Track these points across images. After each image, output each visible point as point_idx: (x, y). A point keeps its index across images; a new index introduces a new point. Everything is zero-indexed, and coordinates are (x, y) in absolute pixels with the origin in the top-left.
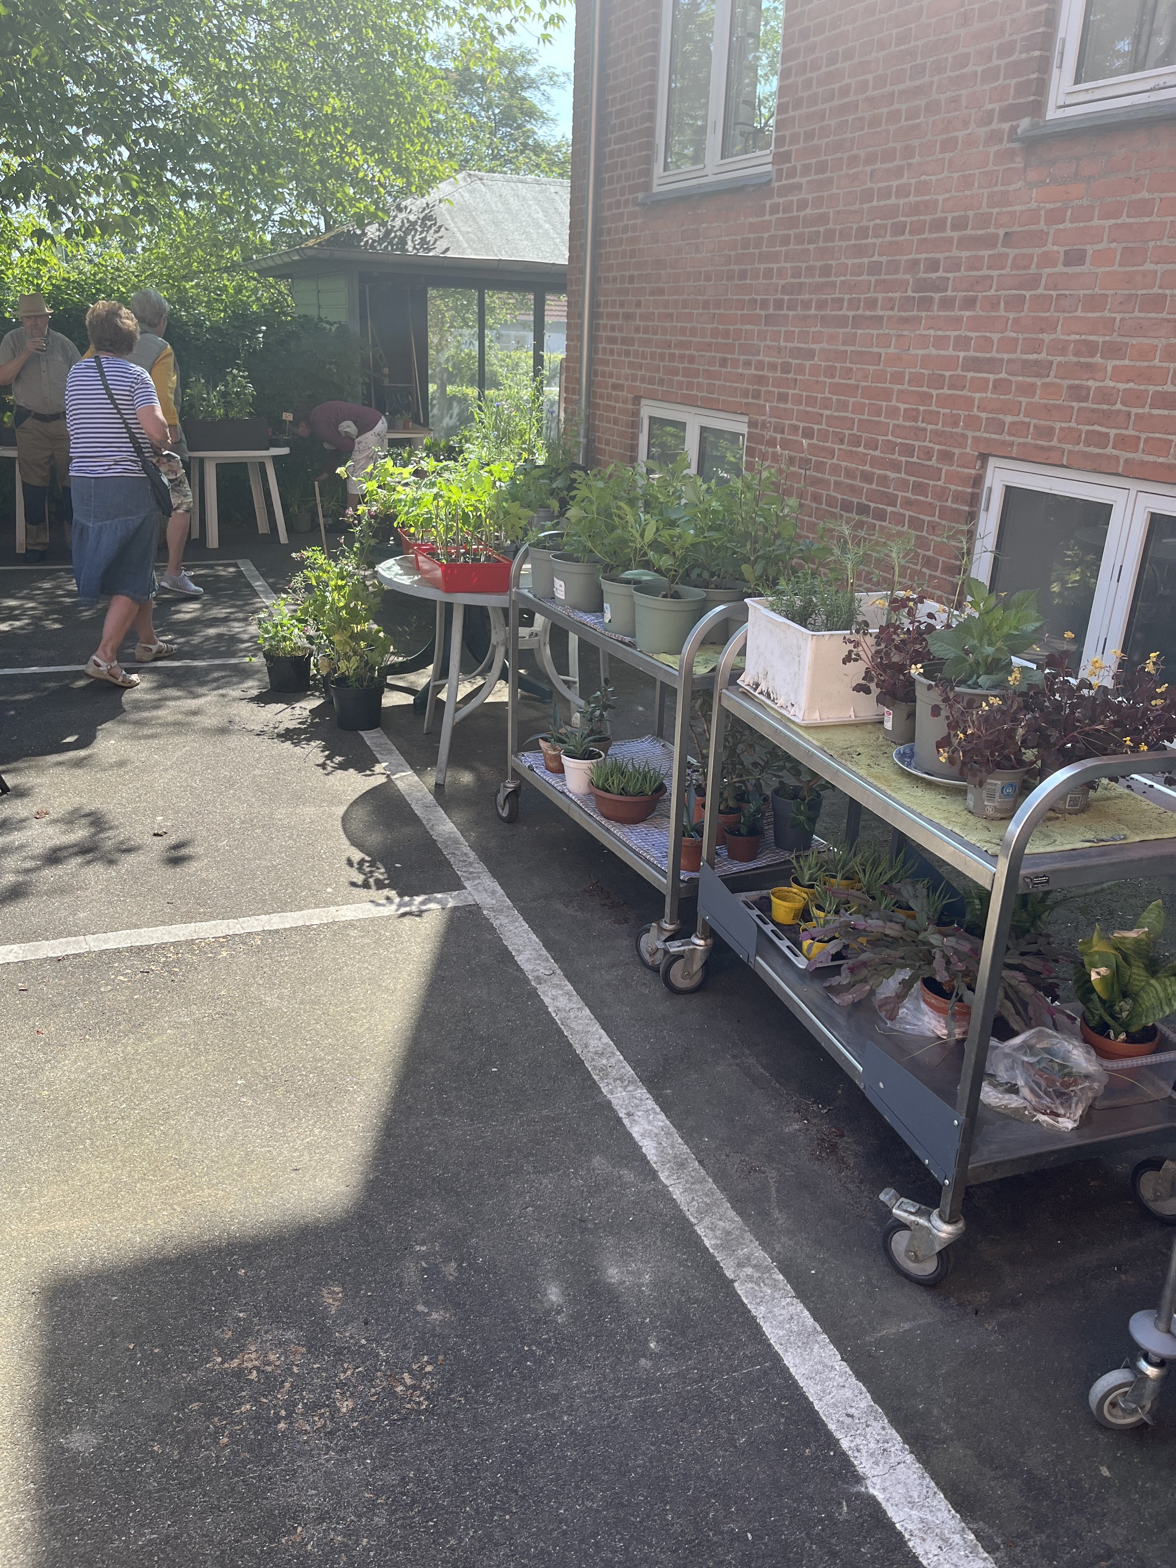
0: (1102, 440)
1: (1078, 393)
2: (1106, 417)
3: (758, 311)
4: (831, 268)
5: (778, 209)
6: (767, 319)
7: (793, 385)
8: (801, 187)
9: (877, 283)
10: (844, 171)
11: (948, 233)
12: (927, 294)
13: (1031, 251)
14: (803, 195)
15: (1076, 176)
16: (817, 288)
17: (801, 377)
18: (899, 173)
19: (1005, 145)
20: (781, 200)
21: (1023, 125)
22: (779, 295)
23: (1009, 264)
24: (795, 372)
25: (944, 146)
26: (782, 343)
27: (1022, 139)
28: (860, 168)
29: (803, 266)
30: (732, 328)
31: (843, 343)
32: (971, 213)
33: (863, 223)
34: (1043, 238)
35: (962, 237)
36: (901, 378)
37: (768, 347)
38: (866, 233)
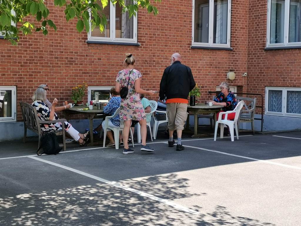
0: (109, 82)
1: (104, 76)
2: (109, 79)
3: (17, 64)
4: (43, 57)
5: (21, 44)
6: (21, 66)
7: (34, 78)
8: (29, 42)
9: (57, 60)
10: (44, 40)
11: (74, 54)
12: (71, 62)
13: (92, 58)
14: (30, 43)
15: (97, 49)
16: (39, 60)
17: (37, 77)
18: (60, 43)
19: (83, 43)
20: (22, 43)
21: (86, 41)
22: (25, 61)
23: (88, 59)
24: (34, 76)
25: (70, 41)
26: (28, 70)
27: (87, 43)
28: (49, 41)
29: (33, 56)
30: (6, 67)
31: (50, 70)
32: (78, 51)
33: (51, 50)
34: (93, 56)
35: (77, 55)
36: (68, 76)
37: (23, 71)
38: (52, 52)
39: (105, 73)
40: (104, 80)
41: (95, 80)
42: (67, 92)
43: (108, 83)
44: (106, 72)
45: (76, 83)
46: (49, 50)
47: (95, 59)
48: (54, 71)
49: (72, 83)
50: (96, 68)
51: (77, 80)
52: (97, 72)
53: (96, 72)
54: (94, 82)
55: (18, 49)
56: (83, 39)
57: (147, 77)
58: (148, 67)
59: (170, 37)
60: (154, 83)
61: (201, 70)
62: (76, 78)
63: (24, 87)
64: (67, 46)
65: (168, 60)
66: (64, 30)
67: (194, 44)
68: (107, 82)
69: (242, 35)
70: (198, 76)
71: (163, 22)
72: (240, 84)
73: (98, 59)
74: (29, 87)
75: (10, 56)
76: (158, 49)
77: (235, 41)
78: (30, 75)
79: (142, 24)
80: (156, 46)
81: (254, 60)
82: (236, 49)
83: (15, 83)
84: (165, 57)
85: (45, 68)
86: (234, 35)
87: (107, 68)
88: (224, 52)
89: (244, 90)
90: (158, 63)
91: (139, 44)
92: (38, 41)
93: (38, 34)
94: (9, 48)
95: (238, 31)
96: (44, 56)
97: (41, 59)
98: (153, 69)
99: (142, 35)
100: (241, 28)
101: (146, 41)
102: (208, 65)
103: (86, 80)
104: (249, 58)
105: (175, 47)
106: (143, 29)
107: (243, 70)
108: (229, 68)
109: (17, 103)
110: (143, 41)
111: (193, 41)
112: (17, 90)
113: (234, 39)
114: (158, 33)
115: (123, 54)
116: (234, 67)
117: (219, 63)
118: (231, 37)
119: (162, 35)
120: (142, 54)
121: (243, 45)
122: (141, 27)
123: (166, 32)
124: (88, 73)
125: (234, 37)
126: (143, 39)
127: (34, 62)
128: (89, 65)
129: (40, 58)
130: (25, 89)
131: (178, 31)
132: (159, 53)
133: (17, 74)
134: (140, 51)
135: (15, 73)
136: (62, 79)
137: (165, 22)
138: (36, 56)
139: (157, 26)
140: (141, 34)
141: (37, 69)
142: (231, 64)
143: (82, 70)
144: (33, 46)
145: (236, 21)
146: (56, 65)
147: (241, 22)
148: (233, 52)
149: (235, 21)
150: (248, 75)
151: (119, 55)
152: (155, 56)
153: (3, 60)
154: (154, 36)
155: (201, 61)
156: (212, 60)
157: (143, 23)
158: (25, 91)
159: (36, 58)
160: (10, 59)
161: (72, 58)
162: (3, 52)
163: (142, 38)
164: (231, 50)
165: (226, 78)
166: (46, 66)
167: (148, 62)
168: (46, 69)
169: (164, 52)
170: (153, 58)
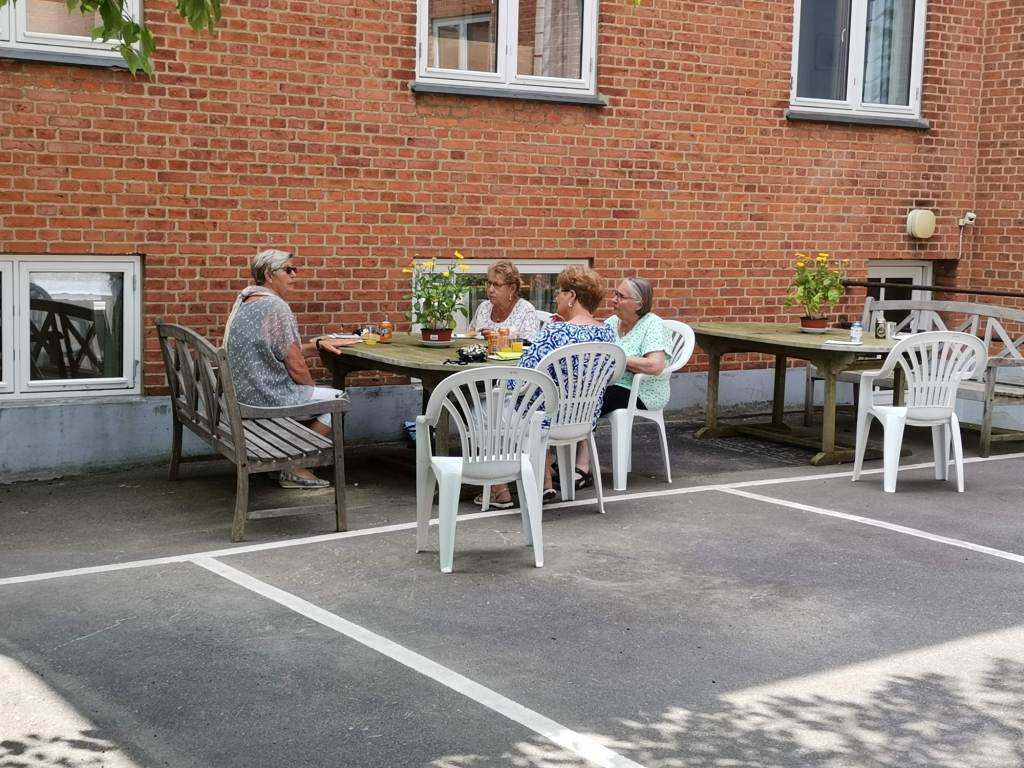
0: (492, 243)
1: (474, 221)
2: (492, 232)
3: (146, 169)
4: (246, 143)
5: (161, 92)
6: (162, 176)
7: (212, 227)
8: (193, 81)
9: (301, 157)
10: (249, 78)
11: (363, 133)
12: (352, 167)
13: (429, 149)
14: (198, 87)
15: (451, 116)
16: (231, 156)
17: (222, 221)
18: (310, 90)
19: (399, 91)
20: (167, 86)
21: (411, 83)
22: (178, 158)
23: (415, 154)
24: (212, 217)
25: (350, 82)
26: (189, 195)
27: (413, 90)
28: (268, 80)
29: (209, 139)
30: (102, 182)
31: (271, 196)
32: (380, 124)
33: (278, 117)
34: (435, 144)
35: (376, 137)
36: (338, 218)
37: (168, 198)
38: (282, 124)
39: (477, 209)
40: (473, 237)
41: (440, 236)
42: (336, 282)
43: (487, 248)
44: (481, 204)
45: (371, 246)
46: (269, 118)
47: (441, 155)
48: (288, 199)
49: (355, 245)
50: (446, 191)
51: (372, 234)
52: (448, 203)
53: (445, 207)
54: (438, 242)
55: (150, 110)
56: (396, 74)
57: (628, 225)
58: (634, 189)
59: (714, 76)
60: (654, 250)
61: (819, 200)
62: (370, 225)
63: (173, 261)
64: (337, 101)
65: (704, 163)
66: (326, 39)
67: (800, 104)
68: (486, 243)
69: (963, 73)
70: (806, 224)
71: (693, 17)
72: (948, 254)
73: (452, 152)
74: (190, 263)
75: (117, 138)
76: (671, 121)
77: (937, 94)
78: (196, 214)
79: (615, 25)
80: (664, 110)
81: (1003, 167)
82: (941, 125)
83: (139, 246)
84: (694, 150)
85: (254, 187)
86: (935, 71)
87: (484, 188)
88: (898, 137)
89: (963, 277)
90: (669, 174)
91: (605, 99)
92: (229, 81)
93: (229, 53)
94: (114, 106)
95: (949, 60)
96: (249, 141)
97: (240, 151)
98: (648, 195)
99: (615, 66)
100: (960, 48)
101: (629, 89)
102: (842, 183)
103: (406, 235)
104: (984, 158)
105: (732, 115)
106: (620, 42)
107: (961, 204)
108: (914, 194)
109: (144, 322)
110: (619, 88)
111: (793, 92)
112: (144, 273)
113: (935, 88)
114: (673, 61)
115: (542, 137)
116: (931, 192)
117: (882, 175)
118: (925, 80)
119: (687, 68)
120: (613, 137)
121: (965, 109)
122: (613, 35)
123: (700, 54)
124: (414, 208)
125: (937, 81)
126: (619, 81)
127: (211, 164)
128: (420, 176)
129: (233, 147)
130: (178, 267)
131: (744, 54)
132: (674, 136)
133: (146, 209)
134: (605, 126)
135: (135, 203)
136: (317, 229)
137: (699, 18)
138: (219, 141)
139: (667, 33)
140: (611, 61)
141: (222, 191)
142: (921, 180)
143: (391, 197)
144: (207, 99)
145: (946, 19)
146: (295, 176)
147: (962, 25)
148: (929, 137)
149: (941, 23)
150: (978, 222)
151: (530, 142)
152: (660, 148)
153: (91, 154)
154: (659, 71)
155: (819, 168)
156: (855, 165)
157: (620, 20)
158: (178, 278)
159: (220, 147)
160: (116, 150)
161: (356, 151)
162: (92, 119)
163: (615, 77)
164: (924, 130)
165: (904, 230)
166: (257, 178)
167: (634, 168)
168: (258, 192)
169: (692, 132)
170: (651, 155)
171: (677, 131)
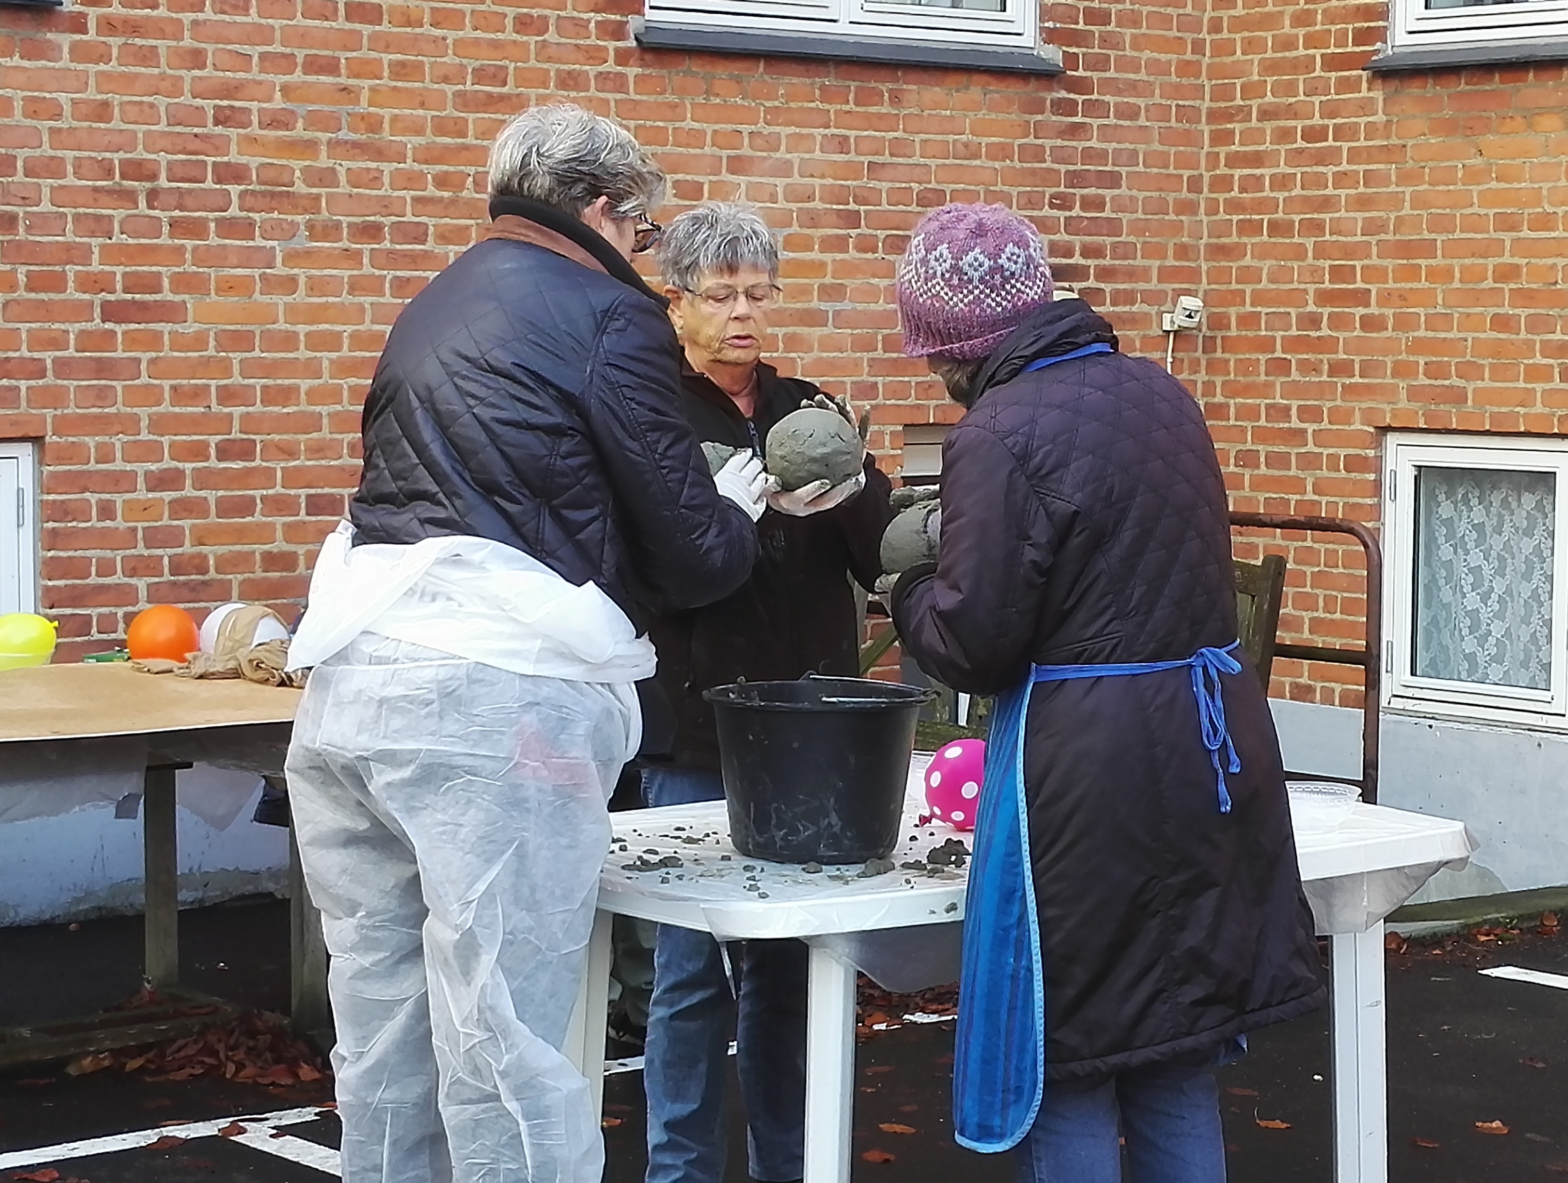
76: (276, 48)
90: (277, 197)
98: (217, 258)
132: (286, 90)
134: (65, 61)
152: (243, 125)
169: (343, 80)
170: (219, 146)
171: (297, 76)
